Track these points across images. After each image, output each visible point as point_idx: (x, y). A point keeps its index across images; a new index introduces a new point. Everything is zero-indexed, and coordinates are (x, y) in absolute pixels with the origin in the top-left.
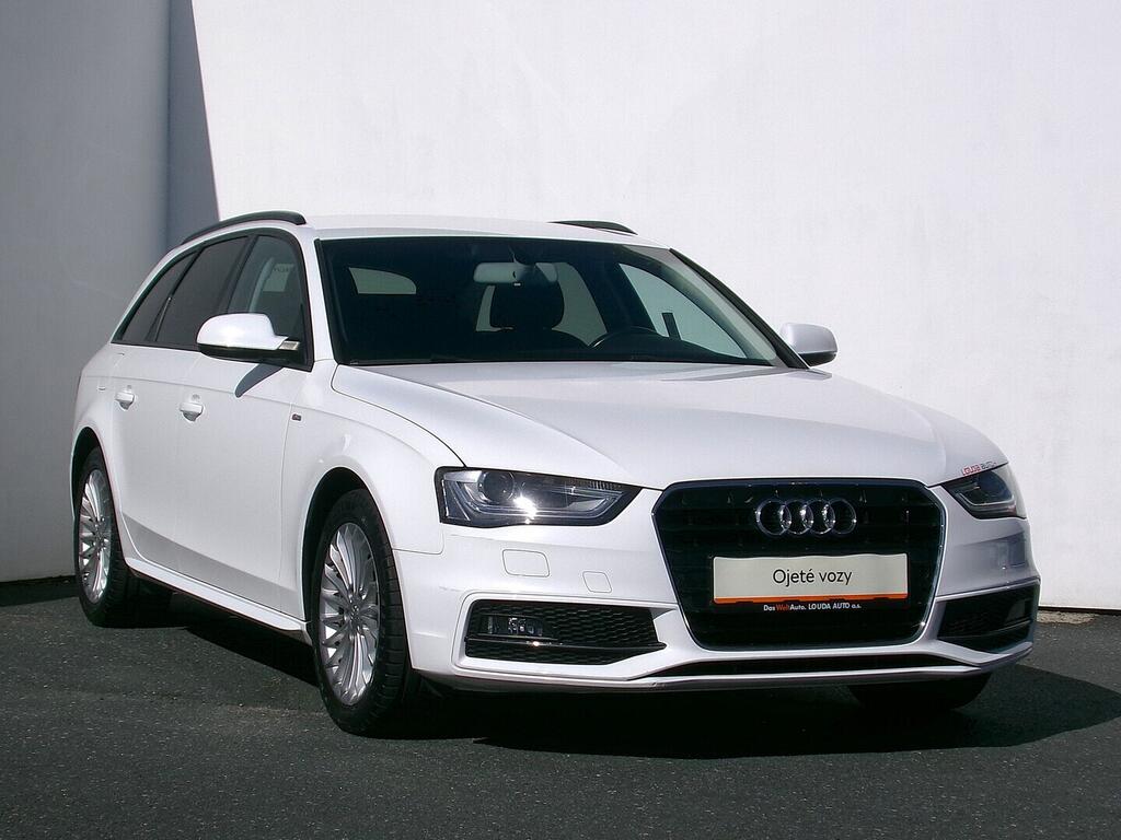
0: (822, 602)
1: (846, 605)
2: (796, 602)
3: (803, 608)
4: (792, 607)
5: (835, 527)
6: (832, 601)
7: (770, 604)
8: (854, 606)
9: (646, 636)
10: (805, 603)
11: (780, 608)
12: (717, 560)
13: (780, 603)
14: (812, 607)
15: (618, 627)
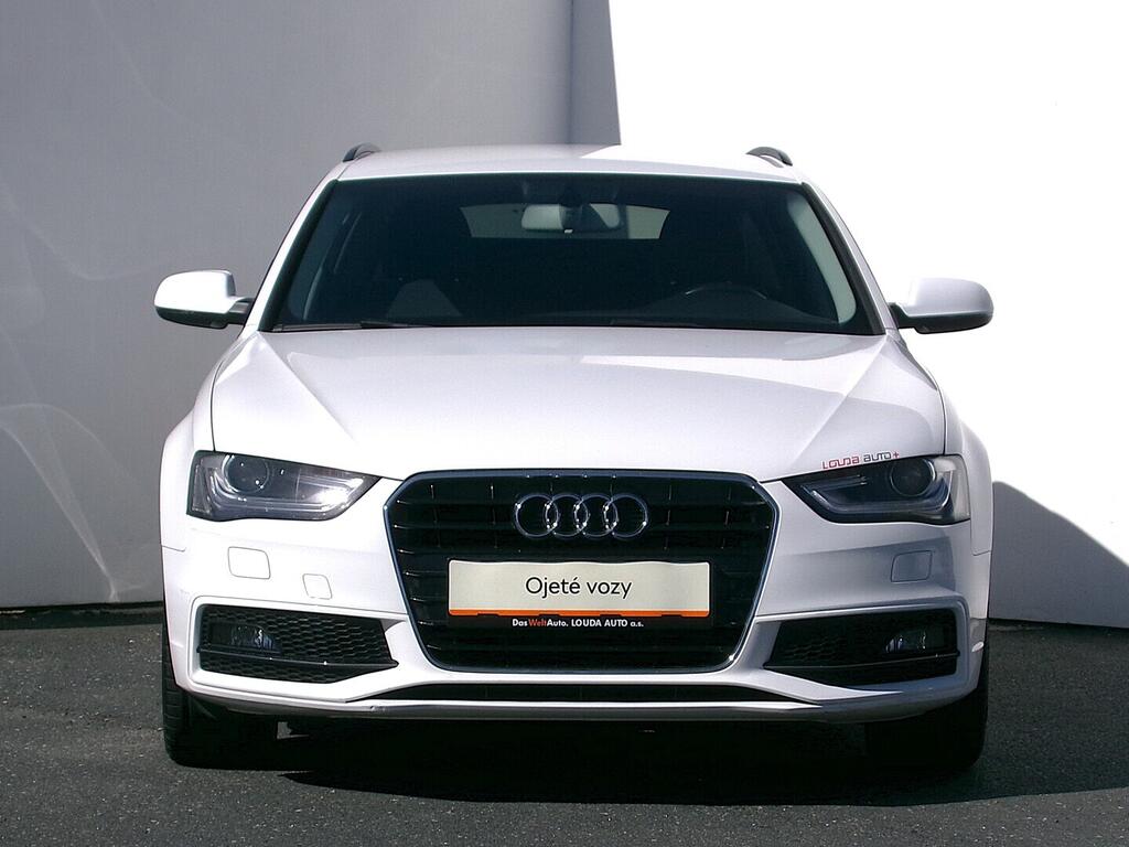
0: (590, 618)
1: (622, 623)
2: (556, 617)
3: (564, 624)
4: (550, 623)
5: (615, 530)
6: (603, 617)
7: (520, 618)
8: (633, 624)
9: (377, 652)
10: (567, 619)
11: (533, 623)
12: (453, 563)
13: (535, 617)
14: (576, 624)
15: (341, 640)
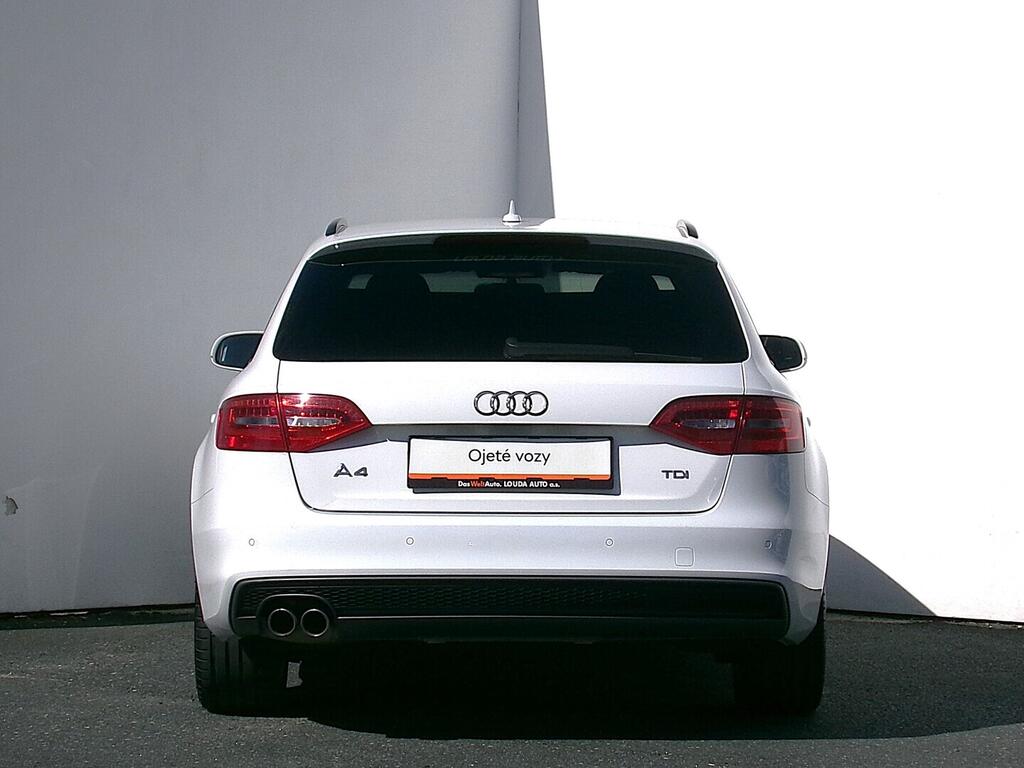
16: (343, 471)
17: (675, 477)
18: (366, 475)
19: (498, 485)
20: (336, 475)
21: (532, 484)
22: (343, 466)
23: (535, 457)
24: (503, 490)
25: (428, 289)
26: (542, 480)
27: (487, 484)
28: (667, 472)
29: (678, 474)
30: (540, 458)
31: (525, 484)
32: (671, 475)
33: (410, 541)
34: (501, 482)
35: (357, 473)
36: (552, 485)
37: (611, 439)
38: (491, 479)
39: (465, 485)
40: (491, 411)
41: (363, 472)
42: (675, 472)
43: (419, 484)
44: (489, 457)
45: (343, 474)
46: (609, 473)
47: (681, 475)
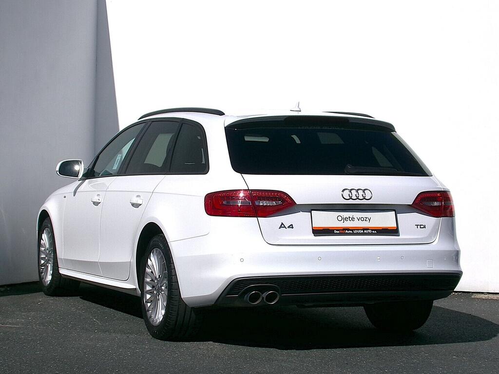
16: (282, 226)
17: (420, 228)
18: (293, 228)
19: (351, 232)
20: (280, 228)
21: (365, 231)
22: (282, 224)
23: (365, 219)
24: (353, 234)
25: (296, 142)
26: (368, 229)
27: (347, 231)
28: (417, 225)
29: (422, 226)
30: (367, 219)
31: (362, 231)
32: (419, 227)
33: (320, 259)
34: (352, 230)
35: (289, 227)
36: (373, 232)
37: (394, 210)
38: (348, 230)
39: (337, 232)
40: (349, 198)
41: (291, 226)
42: (421, 225)
43: (317, 232)
44: (346, 219)
45: (283, 227)
46: (396, 226)
47: (423, 226)
